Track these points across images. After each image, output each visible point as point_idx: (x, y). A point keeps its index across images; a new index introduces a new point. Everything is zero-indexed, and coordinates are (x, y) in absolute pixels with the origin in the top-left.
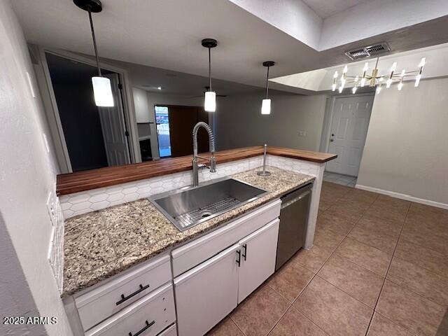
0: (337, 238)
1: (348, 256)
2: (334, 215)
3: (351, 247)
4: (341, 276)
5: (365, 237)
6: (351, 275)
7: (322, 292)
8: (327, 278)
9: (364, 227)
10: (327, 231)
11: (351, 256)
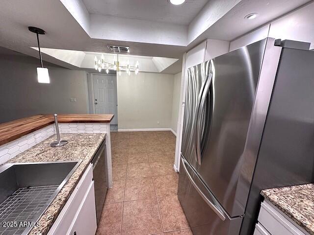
0: (123, 168)
1: (133, 176)
2: (115, 153)
3: (132, 170)
4: (136, 191)
5: (135, 159)
6: (140, 186)
7: (133, 210)
8: (130, 199)
9: (132, 154)
10: (116, 166)
11: (134, 175)
